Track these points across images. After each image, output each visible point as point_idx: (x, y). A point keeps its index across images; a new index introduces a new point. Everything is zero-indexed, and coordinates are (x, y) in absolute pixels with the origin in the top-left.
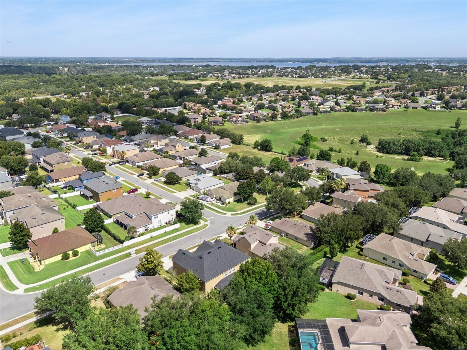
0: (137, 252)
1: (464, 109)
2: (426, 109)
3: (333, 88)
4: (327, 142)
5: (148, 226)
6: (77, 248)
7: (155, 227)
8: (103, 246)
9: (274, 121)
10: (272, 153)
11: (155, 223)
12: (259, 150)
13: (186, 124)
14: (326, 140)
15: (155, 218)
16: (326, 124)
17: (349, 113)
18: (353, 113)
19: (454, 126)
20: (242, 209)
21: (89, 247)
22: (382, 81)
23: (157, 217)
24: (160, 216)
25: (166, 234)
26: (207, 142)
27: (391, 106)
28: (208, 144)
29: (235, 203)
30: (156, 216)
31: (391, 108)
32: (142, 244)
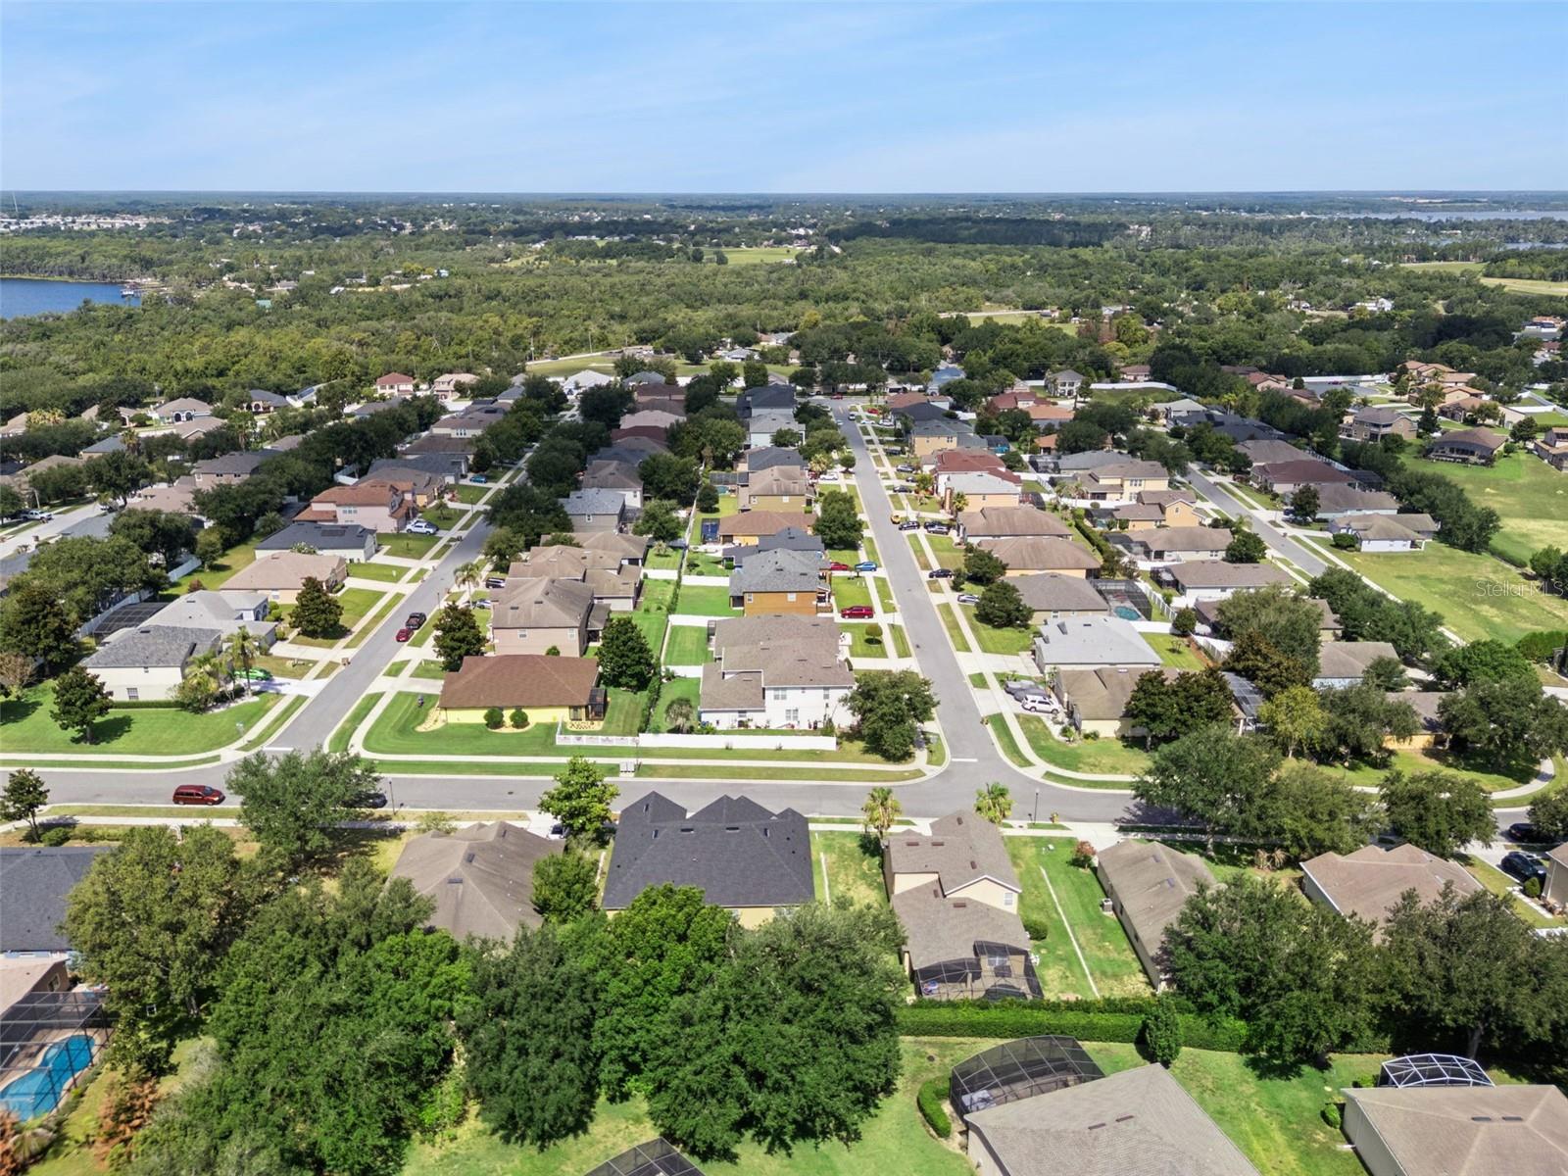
0: (639, 770)
5: (749, 715)
6: (528, 707)
7: (773, 727)
8: (598, 725)
11: (774, 711)
13: (1310, 439)
15: (776, 697)
20: (1114, 769)
21: (562, 715)
23: (784, 697)
24: (794, 698)
25: (779, 753)
26: (1319, 516)
28: (1322, 525)
29: (1120, 744)
30: (780, 693)
32: (679, 757)
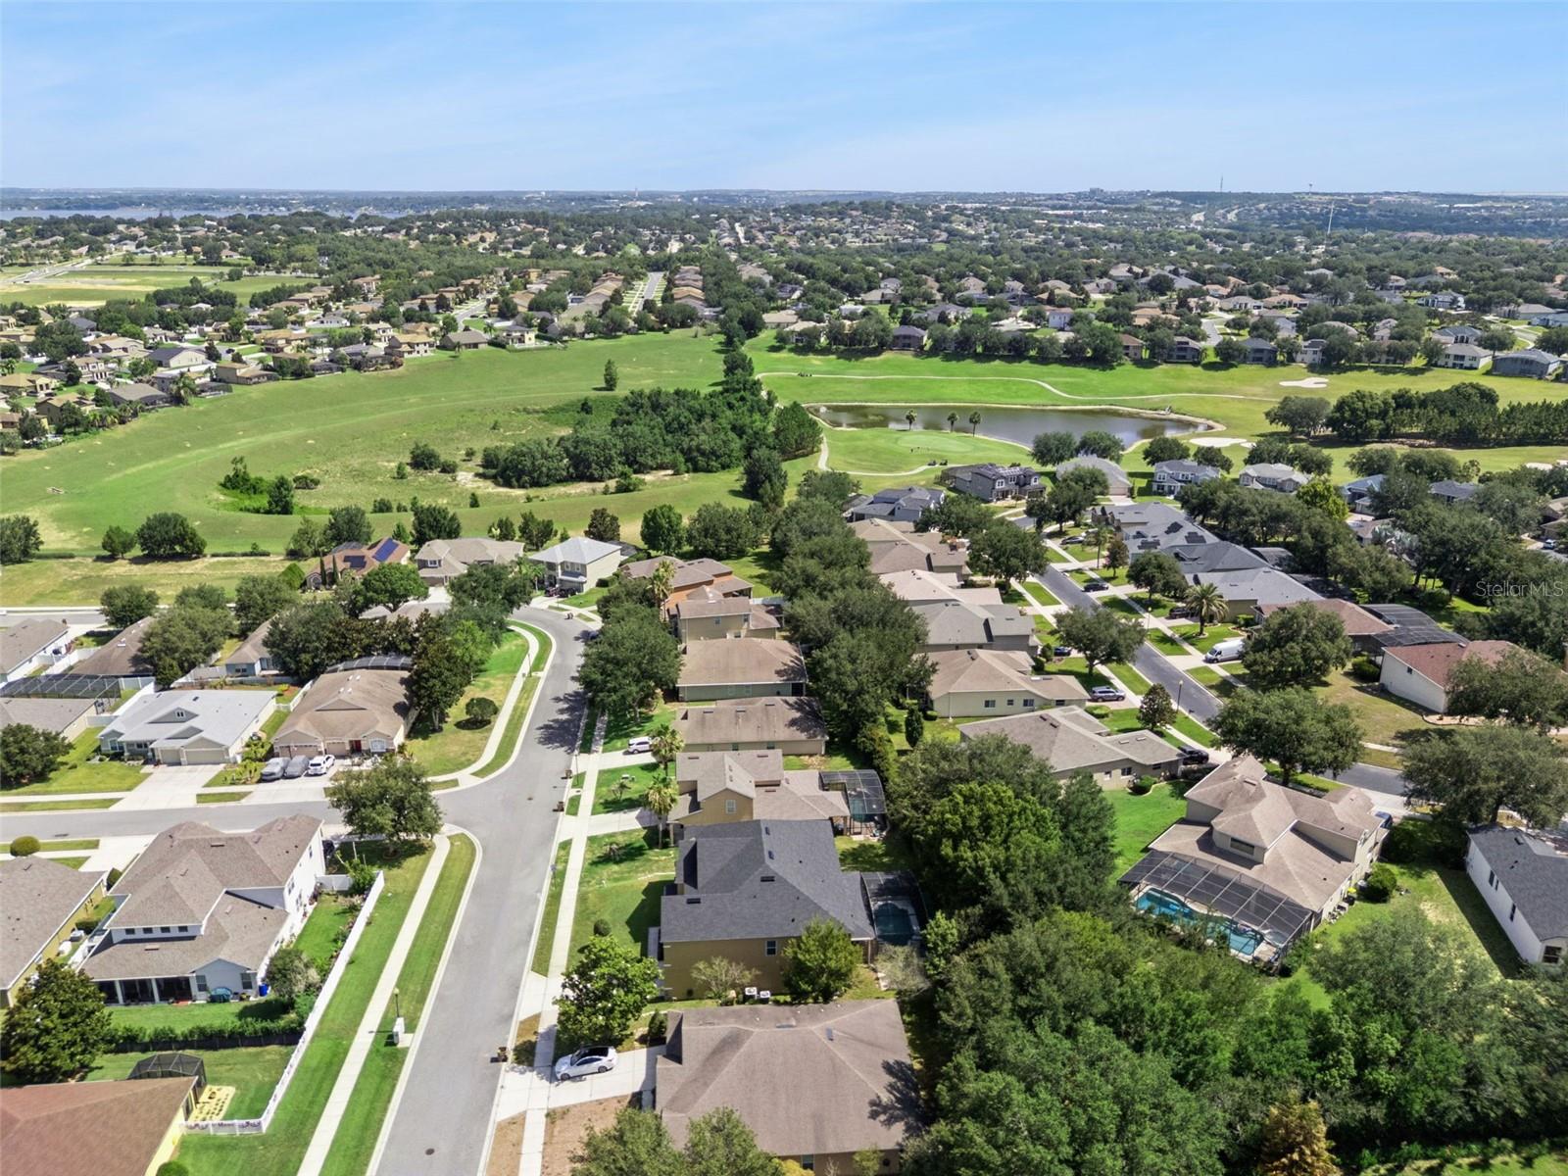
1: (592, 335)
2: (503, 346)
3: (109, 304)
4: (320, 487)
9: (37, 446)
10: (209, 560)
12: (136, 561)
14: (316, 483)
16: (247, 433)
17: (288, 384)
18: (302, 383)
19: (603, 385)
21: (181, 1125)
22: (245, 272)
27: (405, 348)
31: (410, 353)
